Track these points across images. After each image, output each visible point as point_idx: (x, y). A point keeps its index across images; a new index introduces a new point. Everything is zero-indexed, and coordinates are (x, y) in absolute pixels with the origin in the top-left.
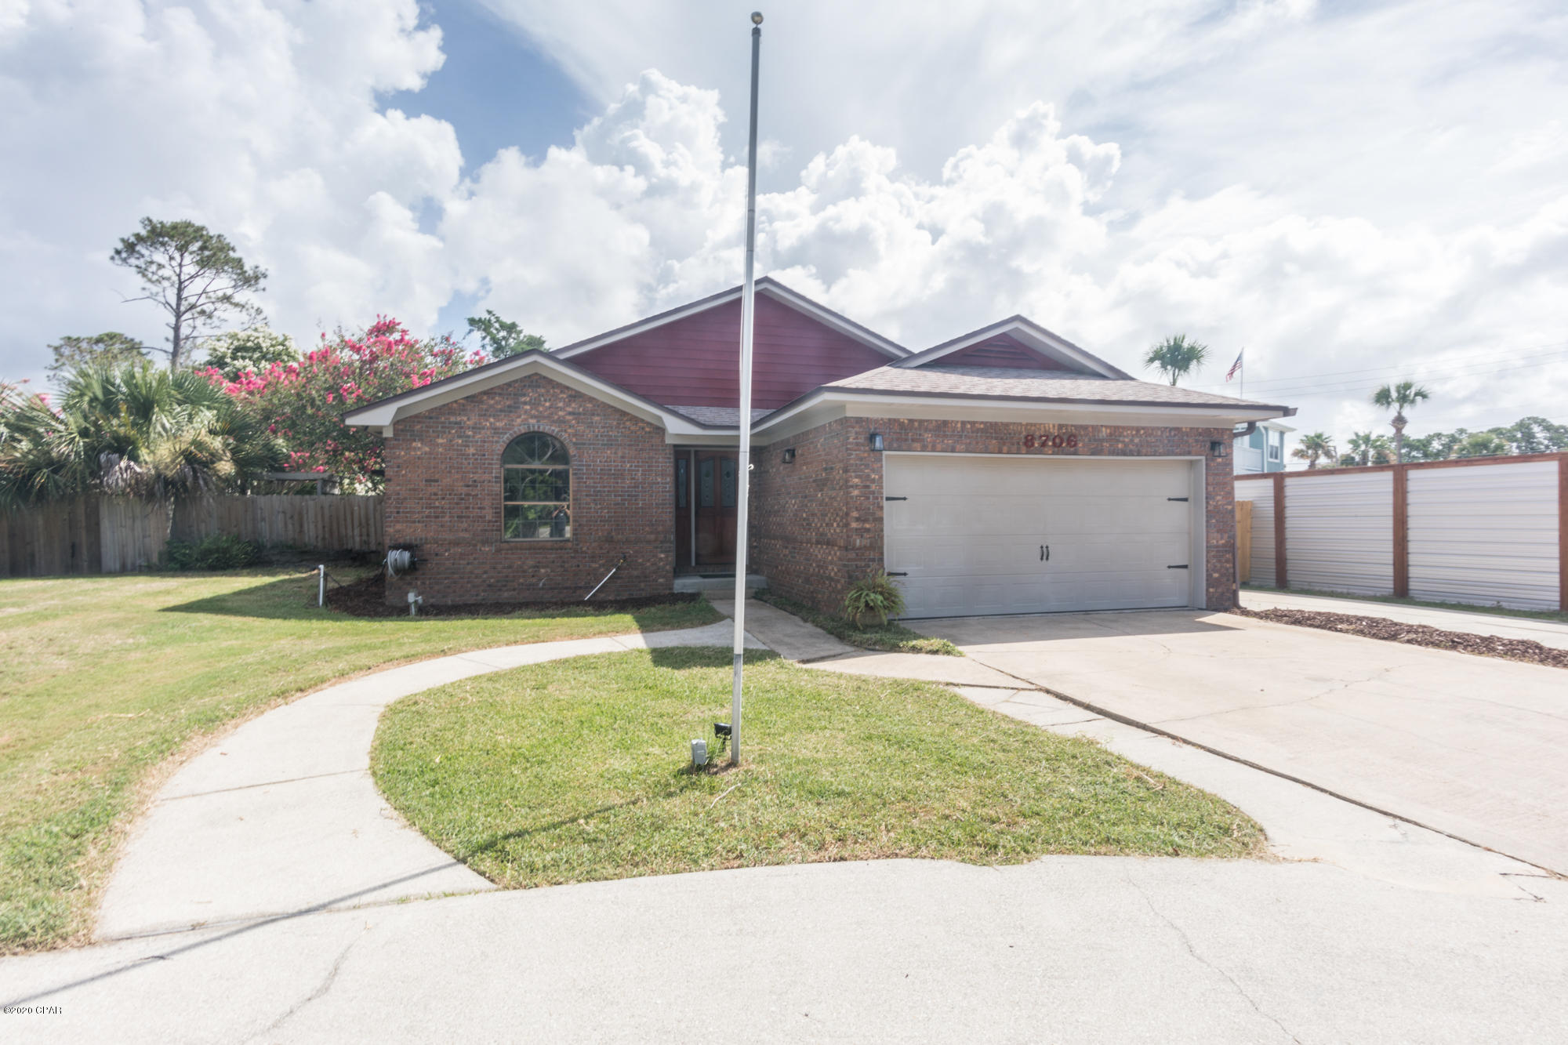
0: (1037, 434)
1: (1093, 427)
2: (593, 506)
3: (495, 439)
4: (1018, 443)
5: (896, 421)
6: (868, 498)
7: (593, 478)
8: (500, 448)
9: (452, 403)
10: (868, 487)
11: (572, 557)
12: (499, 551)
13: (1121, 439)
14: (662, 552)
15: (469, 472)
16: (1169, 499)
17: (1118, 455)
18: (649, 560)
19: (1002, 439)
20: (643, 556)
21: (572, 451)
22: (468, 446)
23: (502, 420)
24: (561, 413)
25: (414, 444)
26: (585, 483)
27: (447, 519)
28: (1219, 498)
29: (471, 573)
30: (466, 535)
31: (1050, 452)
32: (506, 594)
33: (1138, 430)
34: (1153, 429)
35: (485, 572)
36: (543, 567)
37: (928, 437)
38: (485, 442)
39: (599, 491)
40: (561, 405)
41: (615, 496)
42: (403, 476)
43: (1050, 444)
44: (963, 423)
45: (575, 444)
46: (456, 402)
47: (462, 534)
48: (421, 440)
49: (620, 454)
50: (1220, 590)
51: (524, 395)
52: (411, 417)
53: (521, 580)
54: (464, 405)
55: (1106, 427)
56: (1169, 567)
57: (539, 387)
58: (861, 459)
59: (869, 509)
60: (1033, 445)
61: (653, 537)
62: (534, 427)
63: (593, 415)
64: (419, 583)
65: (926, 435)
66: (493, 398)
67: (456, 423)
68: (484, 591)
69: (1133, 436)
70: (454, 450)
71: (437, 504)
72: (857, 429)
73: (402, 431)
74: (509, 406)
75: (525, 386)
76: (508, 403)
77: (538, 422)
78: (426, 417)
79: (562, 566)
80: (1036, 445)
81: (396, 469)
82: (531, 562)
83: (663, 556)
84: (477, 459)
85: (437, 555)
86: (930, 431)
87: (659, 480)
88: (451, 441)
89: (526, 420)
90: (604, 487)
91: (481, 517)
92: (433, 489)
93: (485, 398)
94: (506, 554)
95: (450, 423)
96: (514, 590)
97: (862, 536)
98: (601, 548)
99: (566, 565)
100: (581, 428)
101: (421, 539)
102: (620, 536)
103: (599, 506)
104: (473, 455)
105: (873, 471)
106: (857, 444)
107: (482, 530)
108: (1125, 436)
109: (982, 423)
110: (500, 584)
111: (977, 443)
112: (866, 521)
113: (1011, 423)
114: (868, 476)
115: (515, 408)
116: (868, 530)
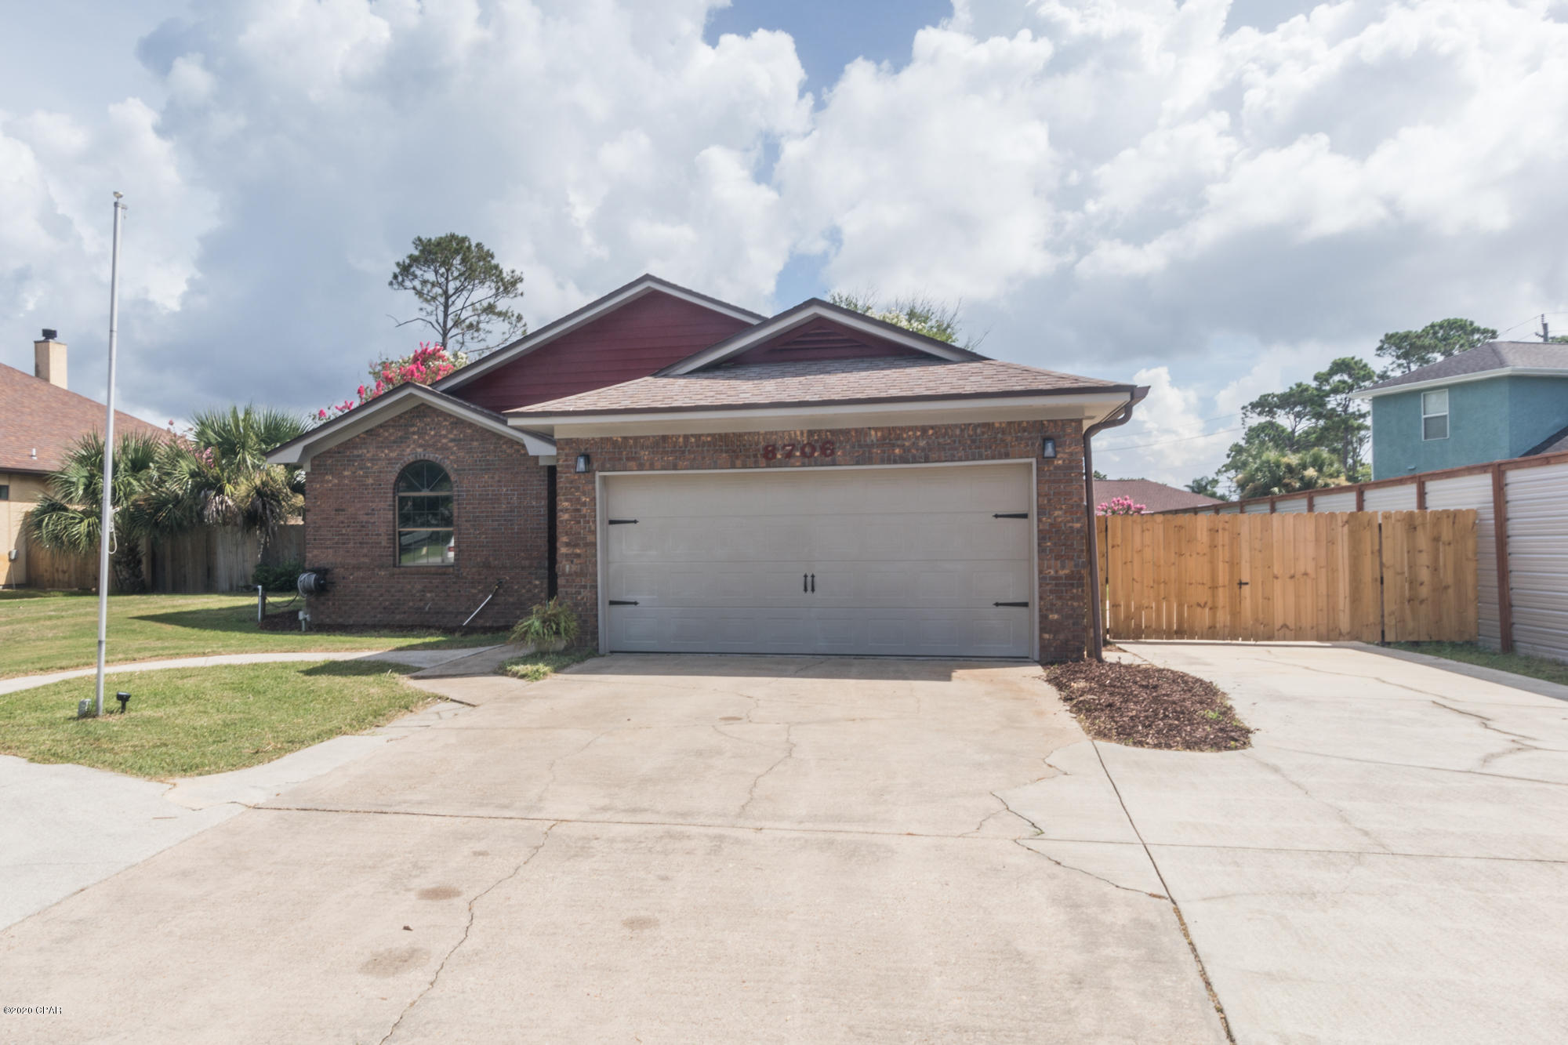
0: (780, 443)
1: (856, 430)
2: (472, 531)
3: (389, 469)
4: (755, 456)
5: (609, 439)
6: (579, 522)
7: (472, 504)
8: (392, 477)
9: (354, 438)
10: (578, 510)
11: (454, 583)
12: (392, 575)
13: (899, 442)
14: (536, 579)
15: (368, 501)
16: (997, 516)
17: (895, 462)
18: (524, 587)
19: (734, 451)
20: (518, 583)
21: (453, 477)
22: (367, 477)
23: (395, 450)
24: (444, 441)
25: (327, 477)
26: (465, 508)
27: (351, 545)
28: (1057, 513)
29: (370, 595)
30: (367, 560)
31: (798, 464)
32: (398, 617)
33: (924, 430)
34: (947, 427)
35: (381, 595)
36: (430, 592)
37: (645, 455)
38: (381, 472)
39: (478, 517)
40: (444, 432)
41: (493, 521)
42: (318, 506)
43: (798, 454)
44: (686, 437)
45: (456, 470)
46: (358, 436)
47: (363, 560)
48: (332, 474)
49: (497, 478)
50: (1062, 637)
51: (413, 426)
52: (324, 453)
53: (411, 604)
54: (364, 439)
55: (876, 429)
56: (997, 604)
57: (425, 416)
58: (572, 482)
59: (580, 533)
60: (774, 456)
61: (527, 563)
62: (420, 455)
63: (472, 440)
64: (330, 603)
65: (642, 453)
66: (387, 431)
67: (358, 456)
68: (381, 613)
69: (917, 438)
70: (357, 481)
71: (344, 532)
72: (567, 451)
73: (318, 465)
74: (400, 437)
75: (414, 416)
76: (400, 434)
77: (425, 450)
78: (335, 453)
79: (444, 591)
80: (779, 456)
81: (314, 501)
82: (418, 587)
83: (537, 582)
84: (374, 489)
85: (344, 578)
86: (647, 447)
87: (534, 503)
88: (355, 473)
89: (414, 449)
90: (482, 512)
91: (377, 543)
92: (341, 518)
93: (381, 431)
94: (398, 578)
95: (353, 456)
96: (405, 613)
97: (572, 562)
98: (480, 574)
99: (449, 590)
100: (461, 454)
101: (332, 564)
102: (496, 562)
103: (478, 532)
104: (372, 485)
105: (584, 494)
106: (567, 466)
107: (379, 556)
108: (904, 439)
109: (708, 435)
110: (392, 607)
111: (704, 458)
112: (576, 545)
113: (746, 434)
114: (579, 499)
115: (406, 438)
116: (578, 556)
